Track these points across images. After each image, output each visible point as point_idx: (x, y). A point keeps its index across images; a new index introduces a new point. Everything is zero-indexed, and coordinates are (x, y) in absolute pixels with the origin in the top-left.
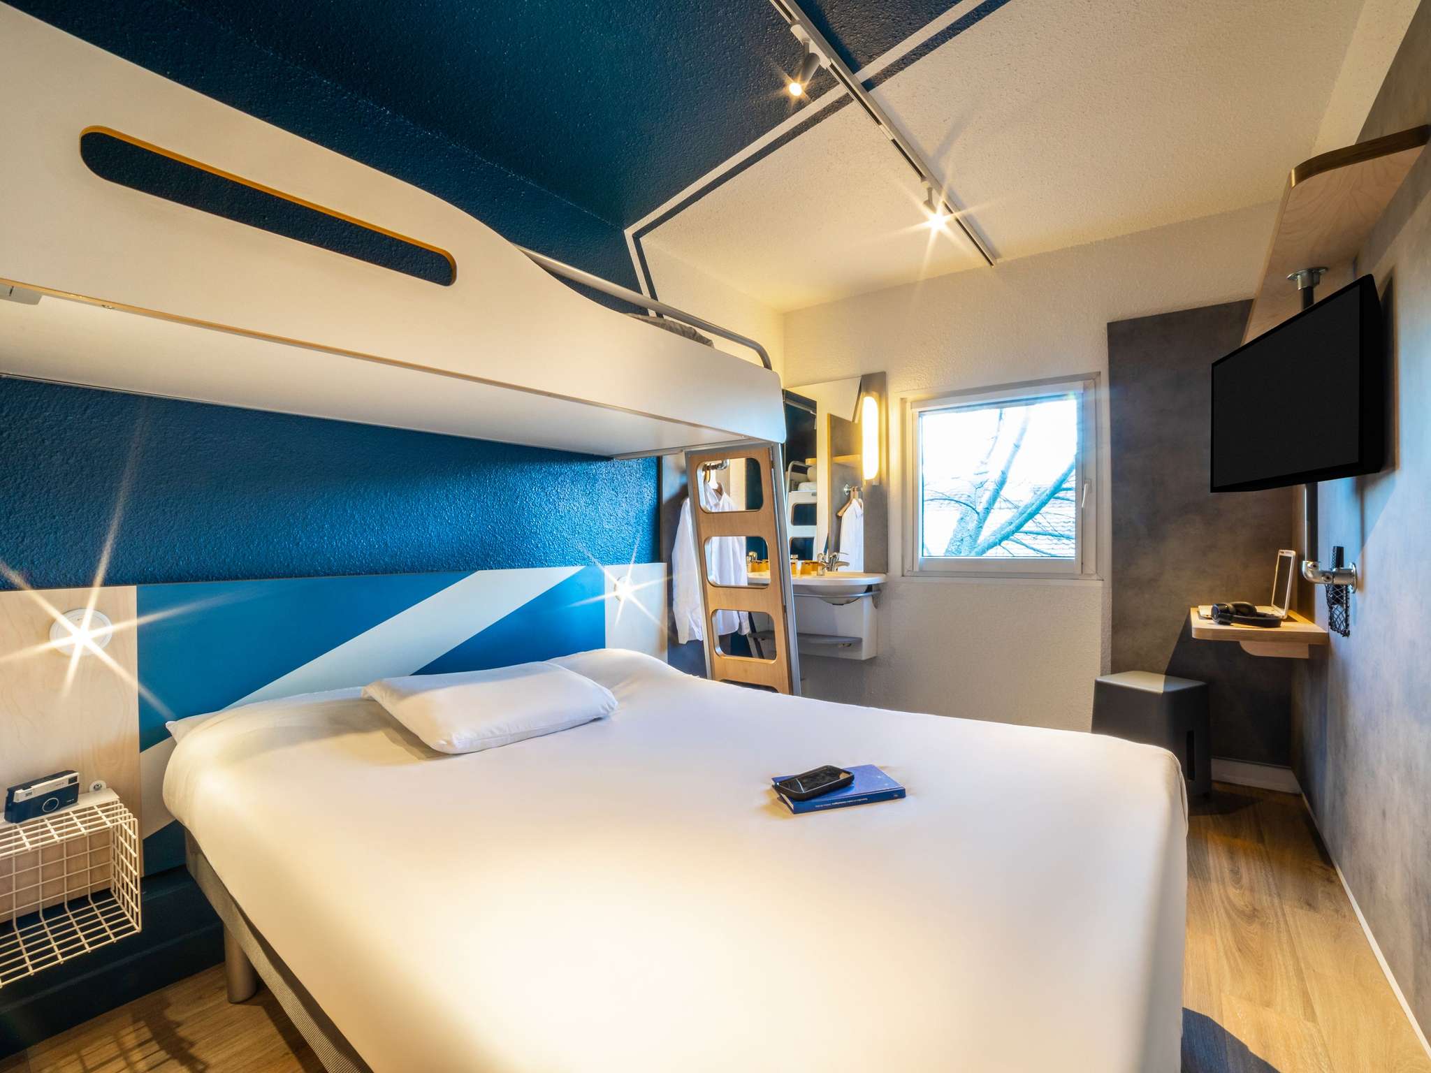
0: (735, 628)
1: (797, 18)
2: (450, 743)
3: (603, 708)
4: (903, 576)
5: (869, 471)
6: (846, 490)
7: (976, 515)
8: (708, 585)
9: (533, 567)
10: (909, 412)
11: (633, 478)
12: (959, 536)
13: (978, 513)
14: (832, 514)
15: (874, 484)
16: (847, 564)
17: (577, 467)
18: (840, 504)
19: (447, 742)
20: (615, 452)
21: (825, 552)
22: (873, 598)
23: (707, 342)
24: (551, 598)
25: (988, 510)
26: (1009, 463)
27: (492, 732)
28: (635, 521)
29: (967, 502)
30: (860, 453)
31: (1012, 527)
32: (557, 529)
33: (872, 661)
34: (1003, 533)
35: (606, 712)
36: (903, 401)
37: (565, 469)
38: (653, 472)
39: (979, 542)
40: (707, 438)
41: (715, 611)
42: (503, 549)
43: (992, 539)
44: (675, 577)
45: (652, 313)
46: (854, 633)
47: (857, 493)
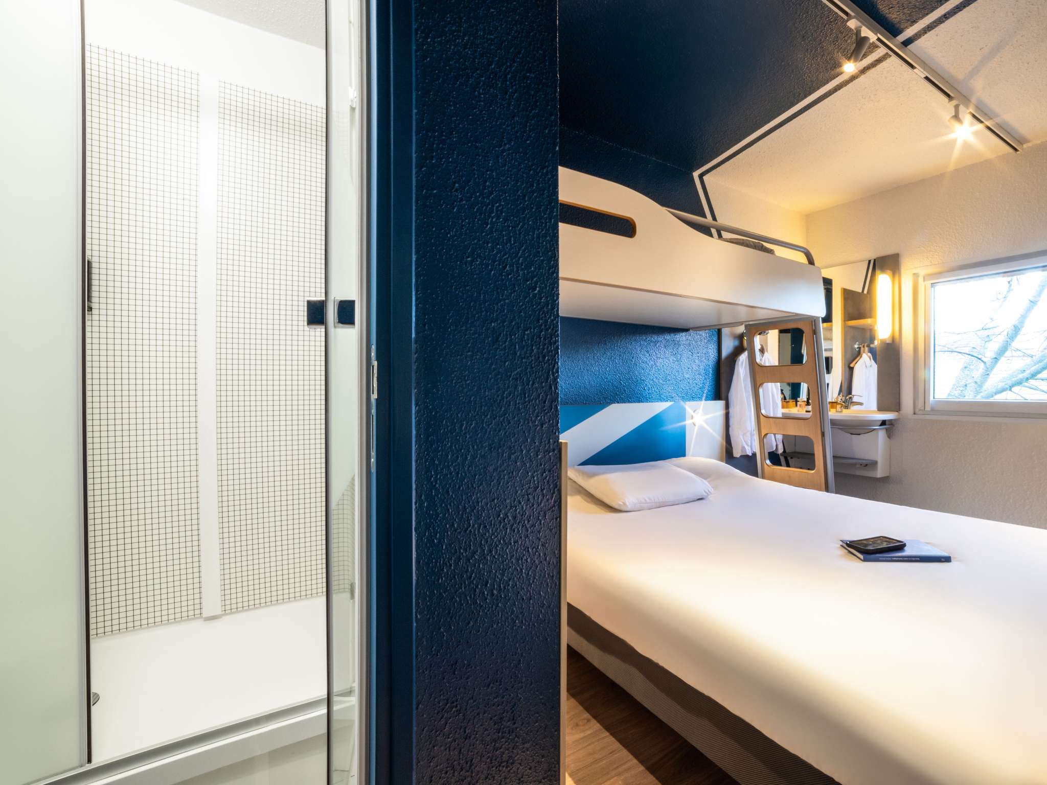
0: (773, 448)
1: (852, 14)
2: (624, 504)
3: (705, 492)
4: (914, 414)
5: (883, 331)
6: (856, 346)
7: (983, 364)
8: (761, 416)
9: (642, 402)
10: (921, 283)
11: (703, 343)
12: (963, 383)
13: (985, 363)
14: (845, 365)
15: (888, 342)
16: (861, 404)
17: (668, 337)
18: (851, 358)
19: (623, 503)
20: (692, 326)
21: (839, 394)
22: (887, 430)
23: (770, 251)
24: (655, 422)
25: (996, 359)
26: (1023, 318)
27: (645, 500)
28: (704, 372)
29: (971, 353)
30: (875, 318)
31: (1026, 374)
32: (656, 377)
33: (885, 480)
34: (1013, 379)
35: (706, 495)
36: (916, 276)
37: (661, 338)
38: (715, 339)
39: (985, 387)
40: (762, 315)
41: (766, 435)
42: (625, 391)
43: (1000, 385)
44: (731, 410)
45: (714, 231)
46: (870, 456)
47: (866, 349)
